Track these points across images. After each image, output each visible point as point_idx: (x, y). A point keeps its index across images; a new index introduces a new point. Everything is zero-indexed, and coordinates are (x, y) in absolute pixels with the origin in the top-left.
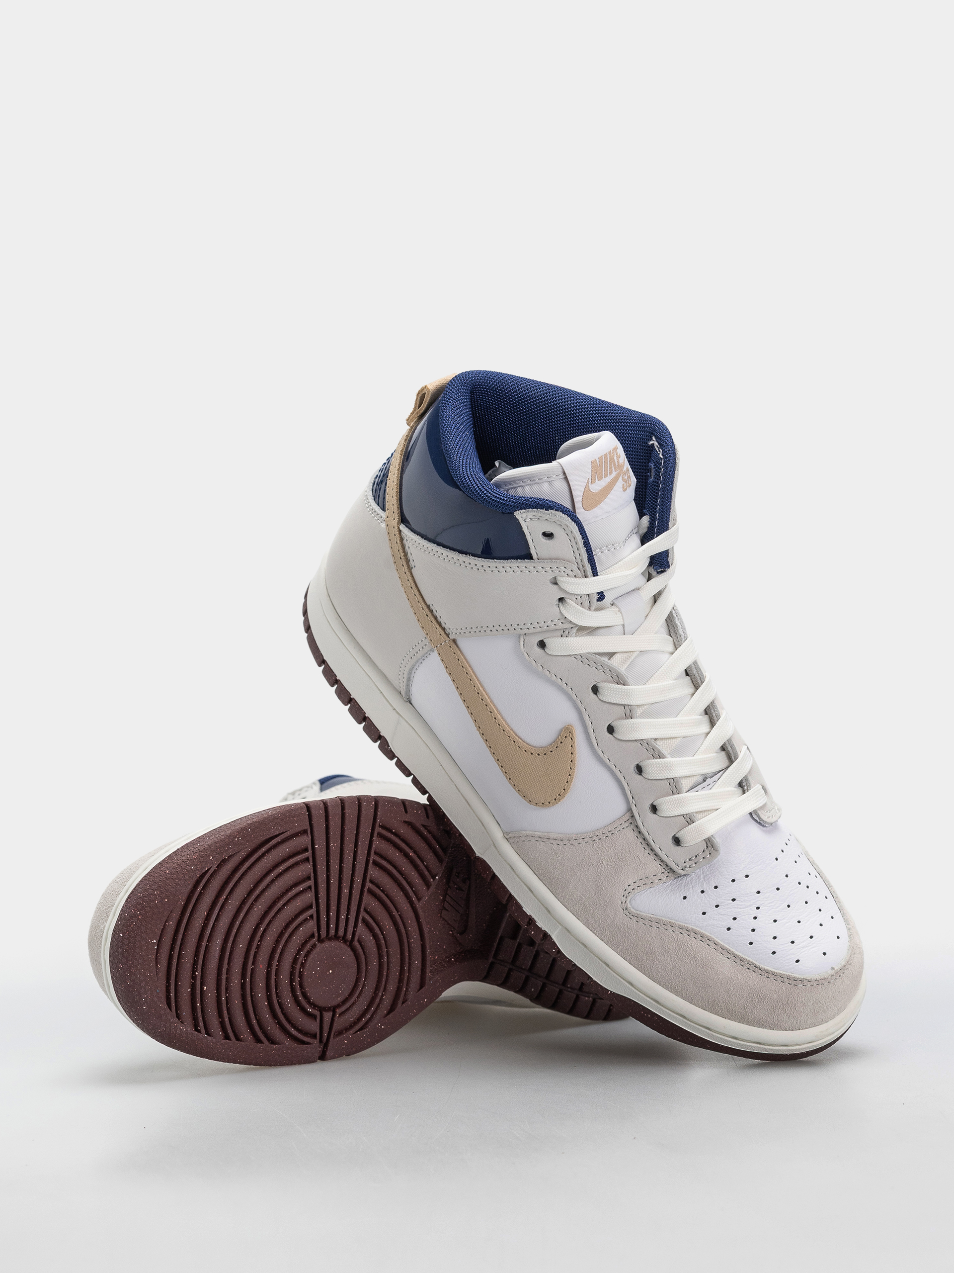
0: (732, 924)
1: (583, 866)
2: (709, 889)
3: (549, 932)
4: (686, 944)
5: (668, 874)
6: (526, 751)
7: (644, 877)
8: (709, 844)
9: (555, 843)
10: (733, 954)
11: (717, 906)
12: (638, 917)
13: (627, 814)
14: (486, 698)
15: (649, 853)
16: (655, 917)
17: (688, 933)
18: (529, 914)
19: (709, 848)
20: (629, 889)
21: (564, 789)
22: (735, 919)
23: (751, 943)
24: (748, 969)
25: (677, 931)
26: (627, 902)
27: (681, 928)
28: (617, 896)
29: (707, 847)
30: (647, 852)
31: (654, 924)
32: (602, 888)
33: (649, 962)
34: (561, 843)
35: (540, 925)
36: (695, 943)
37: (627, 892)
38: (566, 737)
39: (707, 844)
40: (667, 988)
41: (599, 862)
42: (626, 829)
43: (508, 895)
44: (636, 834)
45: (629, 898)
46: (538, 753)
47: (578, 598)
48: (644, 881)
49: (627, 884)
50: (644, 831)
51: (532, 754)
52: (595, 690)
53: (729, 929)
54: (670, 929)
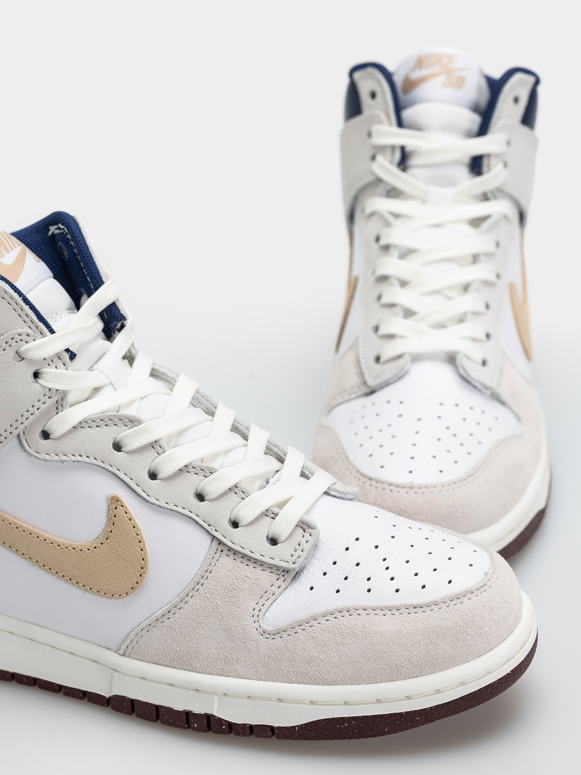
0: (369, 585)
1: (202, 621)
2: (330, 568)
3: (209, 712)
4: (338, 627)
5: (283, 578)
6: (89, 550)
7: (263, 592)
8: (305, 527)
9: (165, 619)
10: (386, 608)
11: (346, 578)
12: (278, 632)
13: (213, 543)
14: (26, 527)
15: (254, 568)
16: (295, 621)
17: (333, 616)
18: (182, 710)
19: (307, 530)
20: (256, 612)
21: (143, 559)
22: (369, 579)
23: (397, 591)
24: (409, 613)
25: (323, 620)
26: (261, 625)
27: (324, 615)
28: (249, 626)
29: (304, 531)
30: (251, 566)
31: (297, 629)
32: (231, 629)
33: (315, 668)
34: (171, 615)
35: (198, 711)
36: (346, 620)
37: (255, 616)
38: (116, 508)
39: (303, 528)
40: (345, 684)
41: (214, 605)
42: (220, 559)
43: (154, 708)
44: (232, 556)
45: (260, 620)
46: (100, 542)
47: (49, 361)
48: (266, 596)
49: (251, 609)
50: (237, 548)
51: (95, 548)
52: (117, 447)
53: (369, 591)
54: (315, 623)
